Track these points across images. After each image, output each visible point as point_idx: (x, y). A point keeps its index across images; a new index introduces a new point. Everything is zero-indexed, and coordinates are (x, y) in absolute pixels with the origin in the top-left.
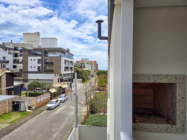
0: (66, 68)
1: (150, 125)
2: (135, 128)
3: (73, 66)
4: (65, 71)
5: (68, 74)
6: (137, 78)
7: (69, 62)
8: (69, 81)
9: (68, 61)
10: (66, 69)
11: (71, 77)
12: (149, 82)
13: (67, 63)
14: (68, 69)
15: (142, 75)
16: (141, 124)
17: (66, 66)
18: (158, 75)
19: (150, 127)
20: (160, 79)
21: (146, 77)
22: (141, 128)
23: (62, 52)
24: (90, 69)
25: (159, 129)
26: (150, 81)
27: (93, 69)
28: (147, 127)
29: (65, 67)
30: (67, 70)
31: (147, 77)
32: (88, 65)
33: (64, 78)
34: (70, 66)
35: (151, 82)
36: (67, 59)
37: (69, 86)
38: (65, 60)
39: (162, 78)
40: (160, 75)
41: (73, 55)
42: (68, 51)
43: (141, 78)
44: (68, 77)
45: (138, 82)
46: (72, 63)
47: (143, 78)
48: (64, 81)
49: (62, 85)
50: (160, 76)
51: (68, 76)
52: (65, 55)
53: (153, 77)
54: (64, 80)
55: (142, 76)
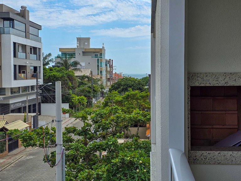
0: (20, 70)
1: (219, 153)
2: (195, 160)
3: (40, 64)
4: (15, 78)
5: (26, 89)
6: (199, 78)
7: (28, 50)
8: (30, 112)
9: (24, 47)
10: (20, 73)
11: (34, 97)
12: (217, 85)
13: (21, 54)
14: (24, 72)
15: (206, 74)
16: (205, 153)
17: (18, 64)
18: (231, 74)
19: (219, 157)
20: (235, 79)
21: (213, 78)
22: (205, 159)
23: (5, 19)
24: (95, 72)
25: (234, 159)
26: (218, 82)
27: (104, 73)
28: (215, 157)
29: (15, 66)
30: (23, 75)
31: (214, 76)
32: (89, 58)
33: (11, 101)
34: (31, 62)
35: (220, 85)
36: (22, 40)
37: (30, 127)
38: (15, 44)
39: (237, 78)
40: (234, 73)
41: (39, 28)
42: (23, 13)
43: (204, 78)
44: (24, 99)
45: (200, 85)
46: (35, 53)
47: (208, 79)
48: (13, 111)
49: (7, 123)
50: (234, 75)
51: (27, 95)
52: (13, 27)
53: (224, 77)
54: (12, 107)
55: (207, 76)
